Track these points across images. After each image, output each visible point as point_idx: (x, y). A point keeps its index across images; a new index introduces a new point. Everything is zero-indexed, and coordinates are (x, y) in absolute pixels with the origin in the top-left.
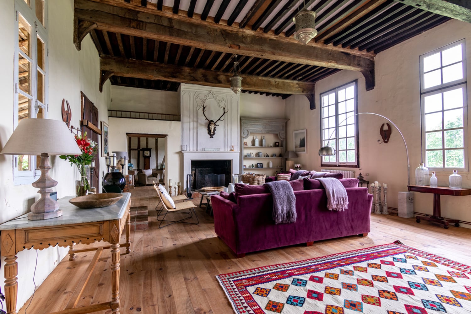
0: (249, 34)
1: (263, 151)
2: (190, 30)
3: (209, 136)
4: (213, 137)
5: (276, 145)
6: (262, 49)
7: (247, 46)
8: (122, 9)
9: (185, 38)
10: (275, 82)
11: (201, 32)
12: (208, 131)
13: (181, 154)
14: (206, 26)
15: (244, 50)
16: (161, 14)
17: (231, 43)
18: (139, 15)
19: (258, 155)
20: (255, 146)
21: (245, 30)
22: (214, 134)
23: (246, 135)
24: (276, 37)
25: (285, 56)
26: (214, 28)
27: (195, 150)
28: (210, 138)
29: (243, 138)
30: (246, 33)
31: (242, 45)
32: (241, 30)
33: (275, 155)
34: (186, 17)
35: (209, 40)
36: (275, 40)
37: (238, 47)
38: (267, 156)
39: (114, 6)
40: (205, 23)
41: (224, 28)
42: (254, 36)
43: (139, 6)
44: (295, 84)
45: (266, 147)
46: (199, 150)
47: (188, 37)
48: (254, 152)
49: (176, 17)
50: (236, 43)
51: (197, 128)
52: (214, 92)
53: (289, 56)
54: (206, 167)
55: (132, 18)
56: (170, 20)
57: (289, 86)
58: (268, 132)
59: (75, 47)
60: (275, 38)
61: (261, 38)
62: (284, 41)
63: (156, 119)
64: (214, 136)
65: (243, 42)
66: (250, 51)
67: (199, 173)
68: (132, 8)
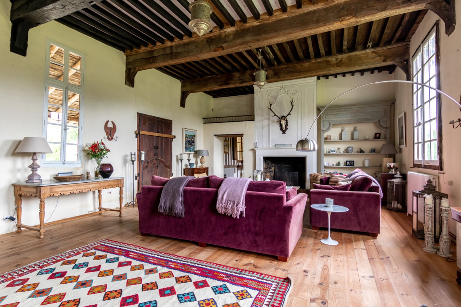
0: (231, 32)
1: (356, 146)
2: (183, 50)
3: (281, 132)
4: (285, 133)
5: (377, 137)
6: (244, 42)
7: (229, 44)
8: (146, 52)
9: (181, 58)
10: (337, 60)
11: (192, 47)
12: (280, 127)
13: (254, 151)
14: (194, 41)
15: (228, 48)
16: (165, 46)
17: (215, 47)
18: (154, 53)
19: (347, 151)
20: (341, 140)
21: (225, 30)
22: (286, 129)
23: (327, 128)
24: (259, 22)
25: (272, 38)
26: (201, 39)
27: (267, 147)
28: (283, 134)
29: (323, 131)
30: (227, 32)
31: (224, 45)
32: (222, 31)
33: (374, 150)
34: (179, 41)
35: (197, 52)
36: (259, 25)
37: (222, 49)
38: (362, 151)
39: (142, 53)
40: (193, 39)
41: (208, 36)
42: (237, 31)
43: (153, 47)
44: (370, 53)
45: (357, 140)
46: (271, 146)
47: (182, 56)
48: (342, 147)
49: (174, 44)
50: (219, 46)
51: (269, 125)
52: (286, 87)
53: (277, 36)
54: (286, 164)
55: (150, 57)
56: (171, 47)
57: (359, 58)
58: (360, 121)
59: (128, 87)
60: (258, 24)
61: (244, 29)
62: (269, 21)
63: (235, 122)
64: (287, 132)
65: (226, 42)
66: (234, 47)
67: (278, 169)
68: (151, 50)
